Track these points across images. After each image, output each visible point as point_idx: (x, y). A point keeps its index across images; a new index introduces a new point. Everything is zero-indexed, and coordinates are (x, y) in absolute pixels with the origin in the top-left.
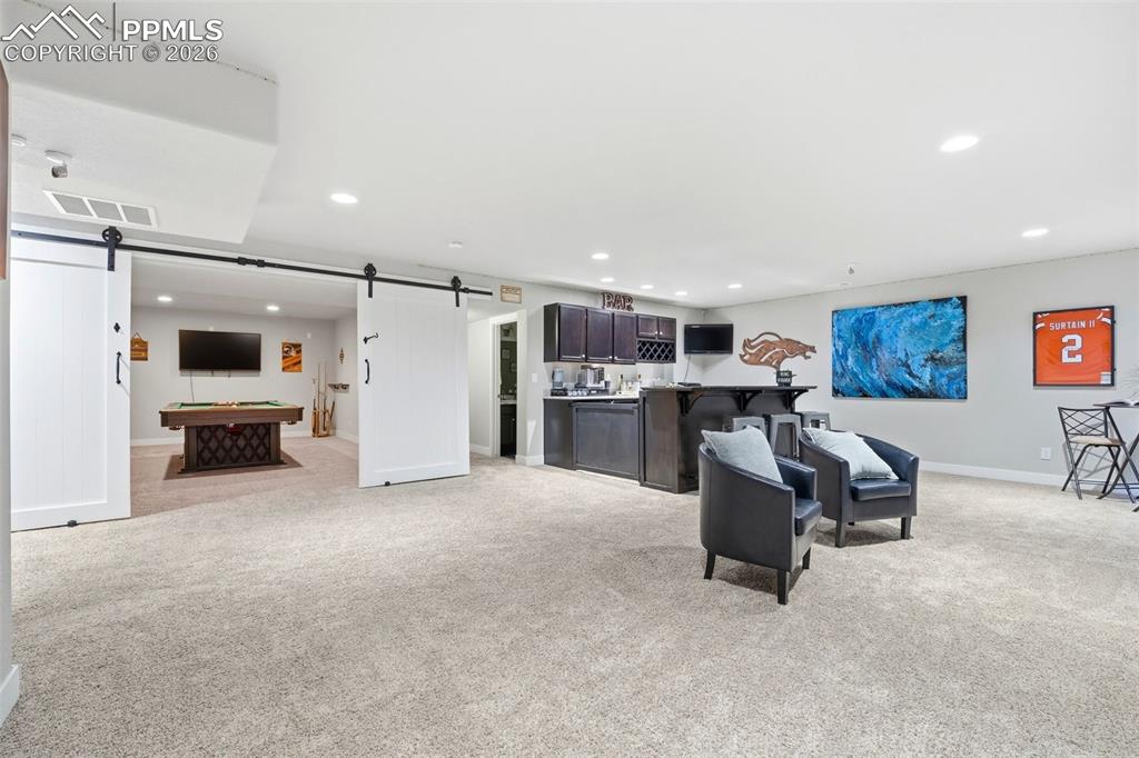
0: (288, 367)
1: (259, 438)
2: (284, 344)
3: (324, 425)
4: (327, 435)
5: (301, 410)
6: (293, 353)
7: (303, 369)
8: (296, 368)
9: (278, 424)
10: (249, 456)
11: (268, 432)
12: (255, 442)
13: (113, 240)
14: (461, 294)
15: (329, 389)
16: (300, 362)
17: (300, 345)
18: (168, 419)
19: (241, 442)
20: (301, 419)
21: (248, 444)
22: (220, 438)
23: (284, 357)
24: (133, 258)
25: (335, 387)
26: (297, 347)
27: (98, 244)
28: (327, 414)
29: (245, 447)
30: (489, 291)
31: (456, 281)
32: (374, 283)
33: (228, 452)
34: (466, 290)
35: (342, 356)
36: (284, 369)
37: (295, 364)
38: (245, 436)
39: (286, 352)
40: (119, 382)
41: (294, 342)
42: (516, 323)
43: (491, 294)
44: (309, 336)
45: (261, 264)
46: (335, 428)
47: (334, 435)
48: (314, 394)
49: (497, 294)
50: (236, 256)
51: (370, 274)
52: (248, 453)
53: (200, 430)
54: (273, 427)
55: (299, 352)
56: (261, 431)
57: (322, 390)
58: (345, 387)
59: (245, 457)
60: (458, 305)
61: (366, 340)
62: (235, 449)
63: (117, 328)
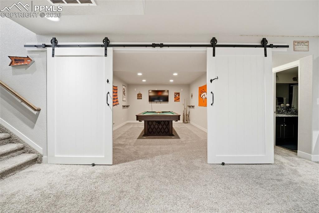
0: (176, 100)
1: (166, 126)
2: (175, 93)
3: (187, 120)
4: (187, 123)
5: (179, 116)
6: (177, 96)
7: (180, 101)
8: (178, 101)
9: (172, 121)
10: (163, 132)
11: (169, 123)
12: (165, 127)
13: (107, 43)
14: (268, 49)
15: (188, 107)
16: (179, 99)
17: (179, 93)
18: (139, 118)
19: (160, 127)
20: (179, 120)
21: (163, 127)
22: (154, 125)
23: (175, 97)
24: (114, 51)
25: (190, 107)
26: (178, 94)
28: (187, 116)
29: (161, 128)
30: (286, 45)
31: (264, 41)
32: (216, 48)
33: (156, 129)
34: (271, 46)
35: (192, 96)
36: (175, 101)
37: (178, 99)
38: (162, 125)
39: (175, 96)
40: (108, 105)
41: (177, 92)
42: (297, 68)
43: (288, 47)
44: (182, 90)
45: (161, 46)
46: (189, 120)
47: (189, 123)
48: (183, 109)
49: (291, 46)
50: (151, 44)
51: (214, 43)
52: (163, 130)
53: (148, 122)
54: (170, 122)
55: (179, 95)
56: (166, 123)
57: (186, 108)
58: (193, 107)
59: (161, 132)
60: (266, 56)
61: (211, 81)
62: (158, 129)
63: (108, 81)
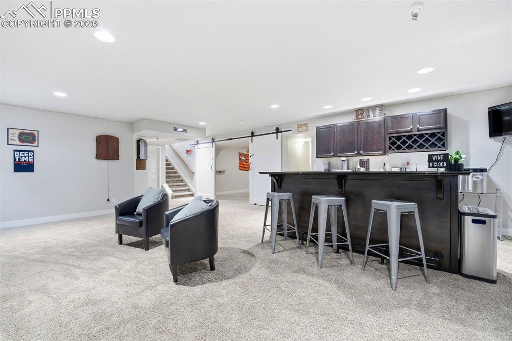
14: (279, 134)
24: (215, 144)
27: (210, 143)
30: (290, 129)
31: (278, 129)
32: (253, 138)
34: (281, 132)
43: (291, 131)
45: (232, 139)
49: (294, 130)
50: (227, 139)
60: (277, 139)
61: (251, 157)
63: (213, 159)
